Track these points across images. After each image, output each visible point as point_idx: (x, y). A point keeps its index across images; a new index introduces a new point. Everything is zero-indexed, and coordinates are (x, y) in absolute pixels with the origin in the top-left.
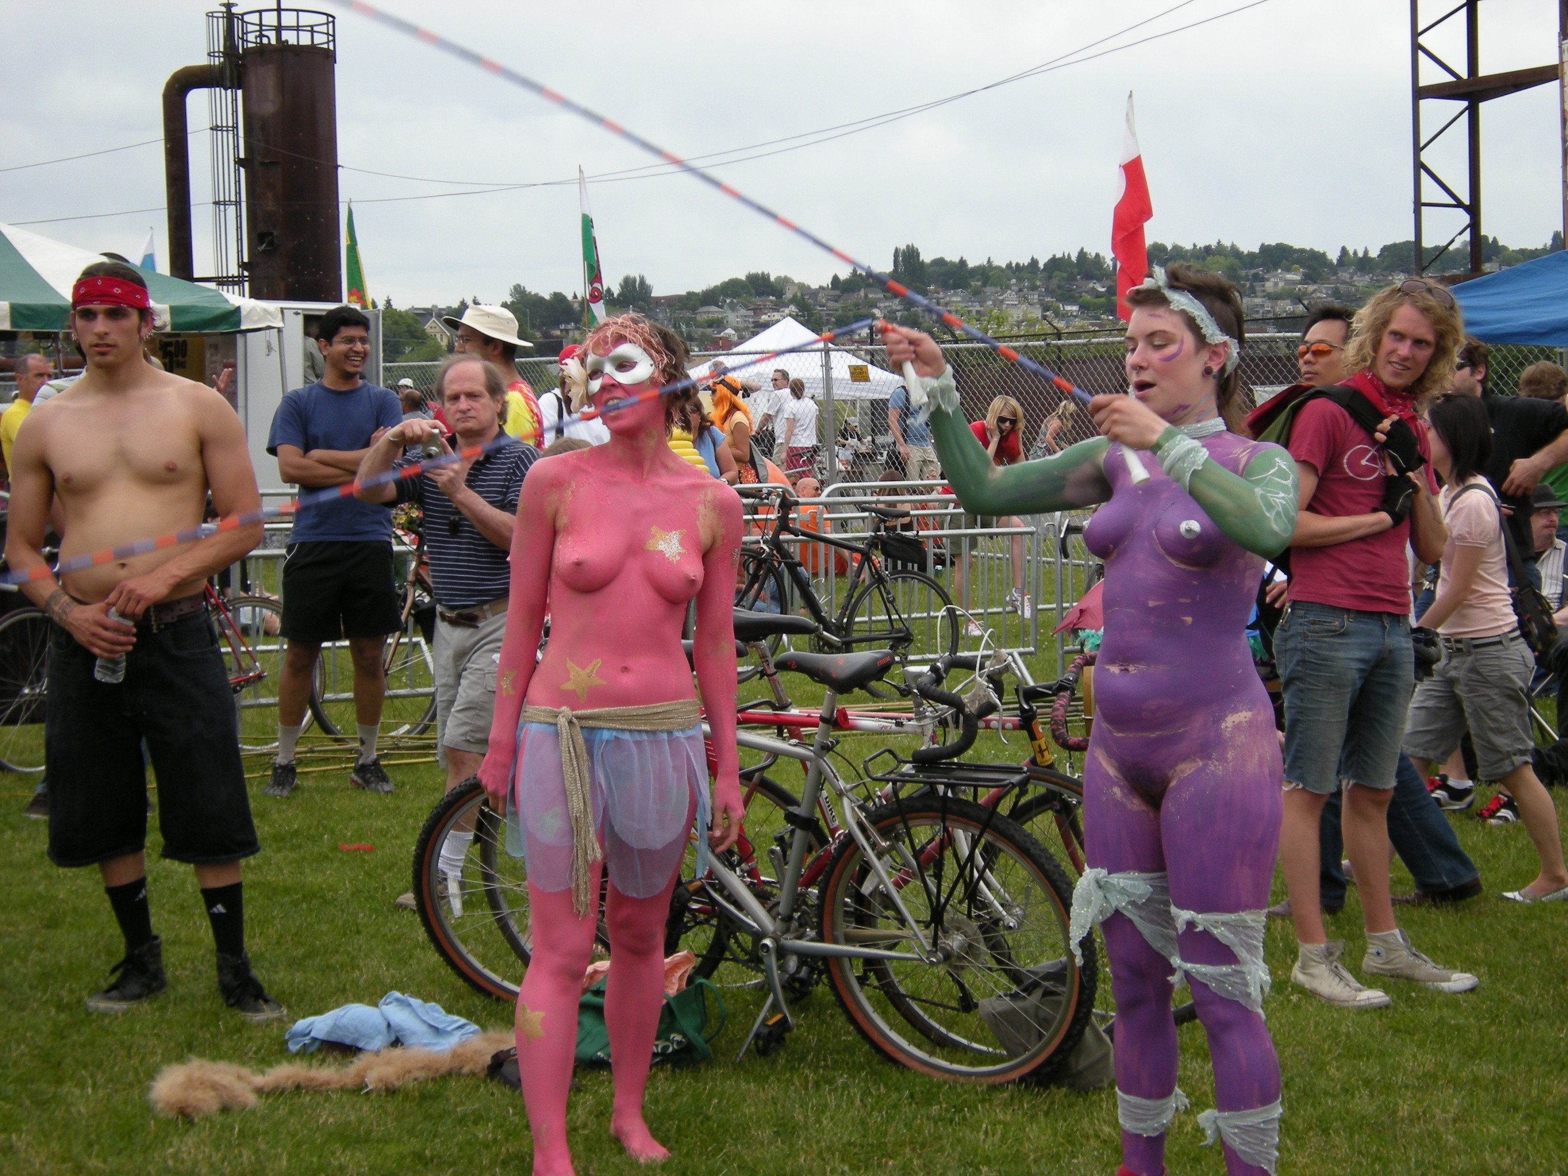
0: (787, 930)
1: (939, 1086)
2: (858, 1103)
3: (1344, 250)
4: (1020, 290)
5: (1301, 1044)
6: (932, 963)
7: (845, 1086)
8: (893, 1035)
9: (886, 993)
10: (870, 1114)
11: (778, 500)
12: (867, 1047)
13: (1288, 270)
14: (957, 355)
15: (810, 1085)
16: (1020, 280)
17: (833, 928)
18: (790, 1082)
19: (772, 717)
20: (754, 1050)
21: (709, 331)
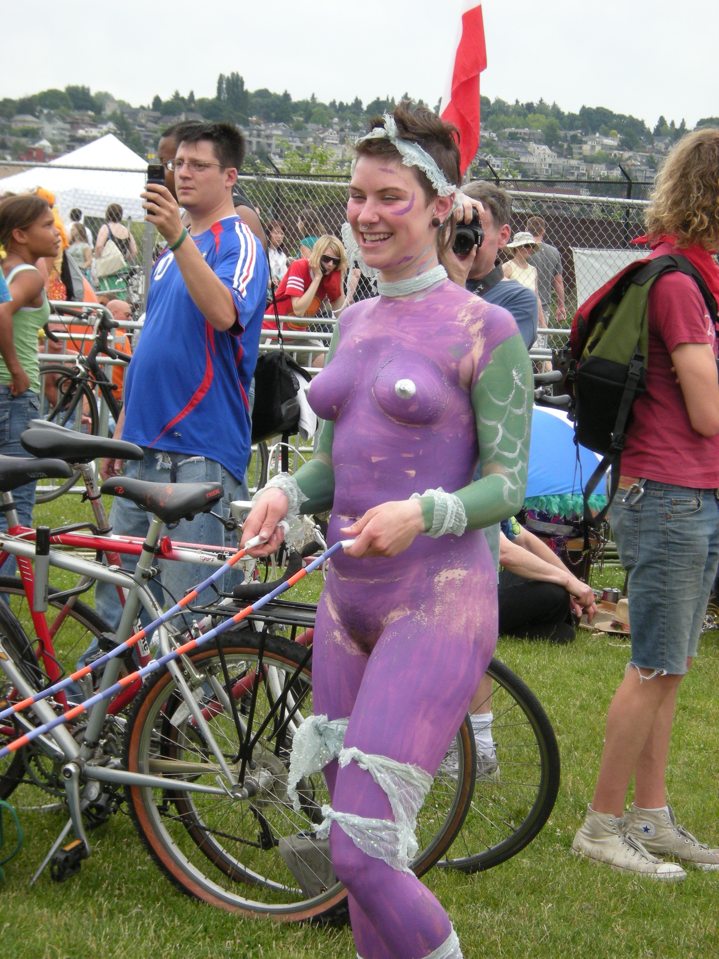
0: (92, 757)
1: (234, 921)
2: (152, 934)
3: (662, 120)
4: (342, 130)
5: (588, 900)
6: (236, 799)
7: (140, 916)
8: (191, 868)
9: (187, 825)
10: (163, 947)
11: (98, 321)
12: (163, 877)
13: (606, 134)
14: (277, 190)
15: (104, 913)
16: (342, 119)
17: (138, 757)
18: (83, 910)
19: (93, 542)
20: (49, 875)
21: (23, 140)
